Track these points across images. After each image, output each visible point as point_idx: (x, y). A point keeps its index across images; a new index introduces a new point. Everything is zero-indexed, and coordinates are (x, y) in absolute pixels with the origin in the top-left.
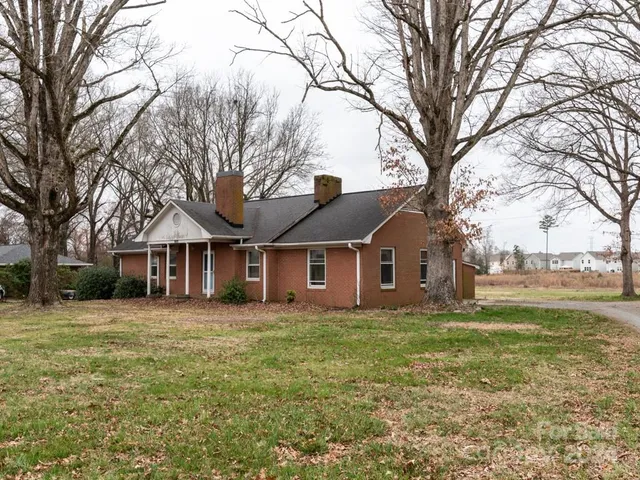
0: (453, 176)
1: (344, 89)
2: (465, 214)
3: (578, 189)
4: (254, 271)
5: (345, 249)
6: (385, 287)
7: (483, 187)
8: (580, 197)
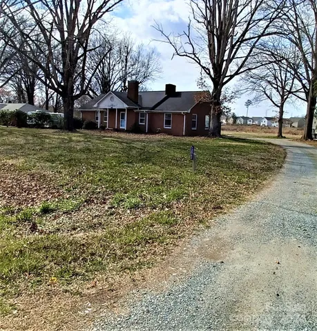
0: (222, 90)
1: (186, 56)
2: (225, 104)
3: (265, 92)
4: (142, 121)
5: (180, 114)
6: (193, 129)
7: (233, 94)
8: (265, 95)
